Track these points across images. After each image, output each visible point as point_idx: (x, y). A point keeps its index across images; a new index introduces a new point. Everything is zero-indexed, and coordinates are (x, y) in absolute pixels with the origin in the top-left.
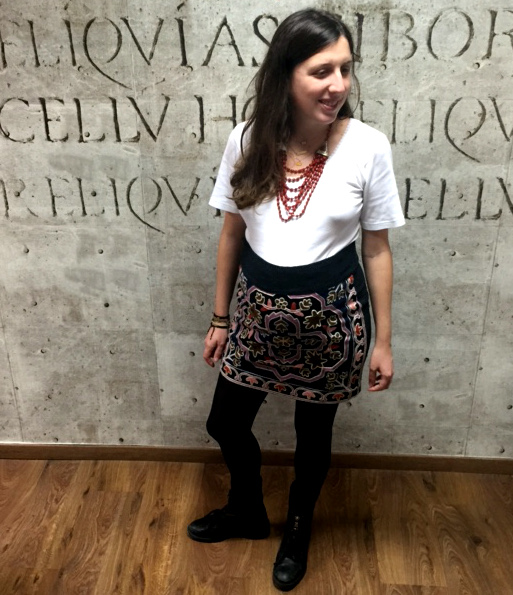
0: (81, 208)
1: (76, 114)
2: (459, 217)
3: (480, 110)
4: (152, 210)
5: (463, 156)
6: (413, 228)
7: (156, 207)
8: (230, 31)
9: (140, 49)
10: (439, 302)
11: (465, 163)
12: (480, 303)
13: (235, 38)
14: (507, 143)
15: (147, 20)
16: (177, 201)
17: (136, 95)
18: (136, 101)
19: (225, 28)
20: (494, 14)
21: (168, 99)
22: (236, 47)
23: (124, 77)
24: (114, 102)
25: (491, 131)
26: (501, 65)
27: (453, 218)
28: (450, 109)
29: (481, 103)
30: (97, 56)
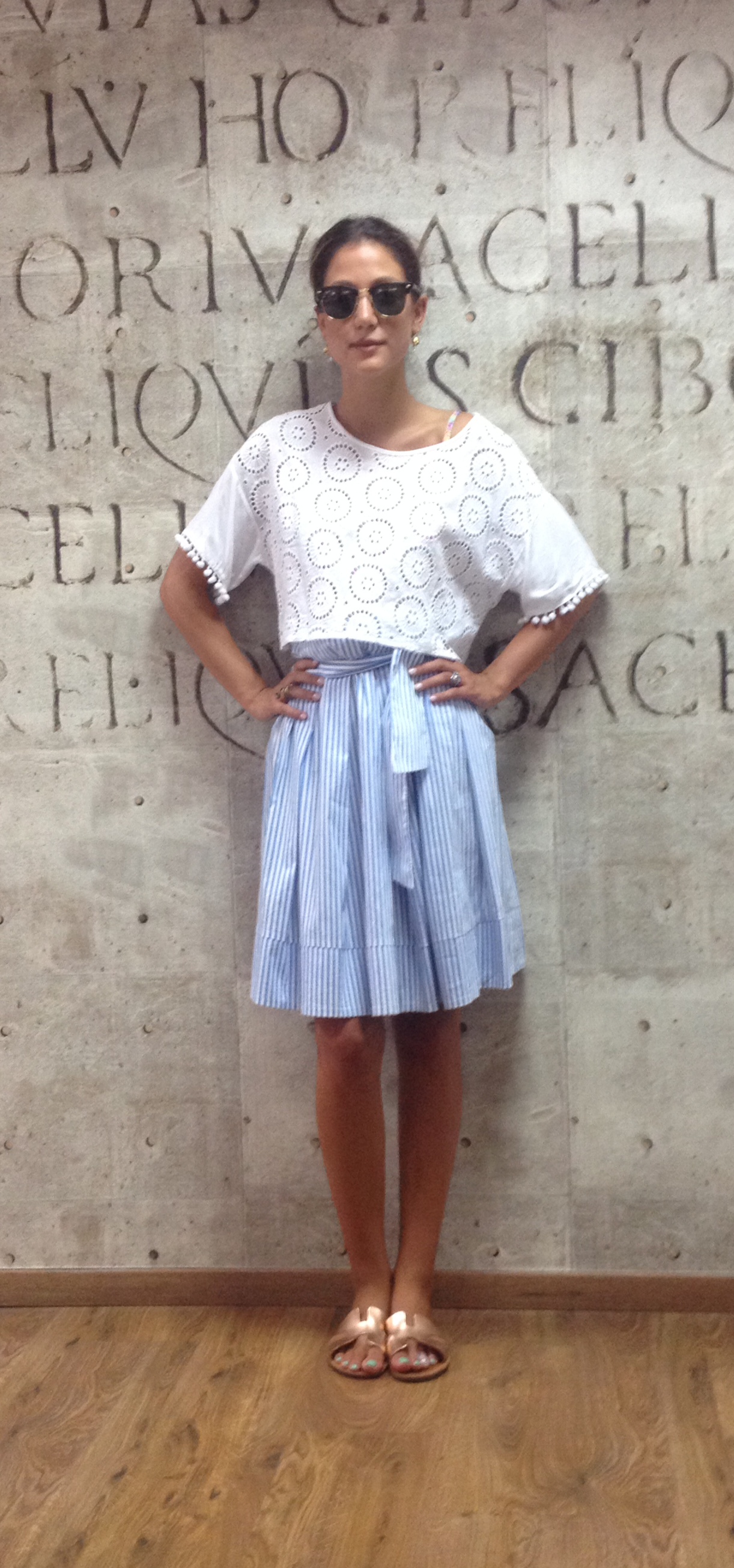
0: (107, 712)
1: (112, 534)
9: (231, 413)
15: (245, 364)
23: (201, 464)
24: (182, 508)
30: (157, 429)
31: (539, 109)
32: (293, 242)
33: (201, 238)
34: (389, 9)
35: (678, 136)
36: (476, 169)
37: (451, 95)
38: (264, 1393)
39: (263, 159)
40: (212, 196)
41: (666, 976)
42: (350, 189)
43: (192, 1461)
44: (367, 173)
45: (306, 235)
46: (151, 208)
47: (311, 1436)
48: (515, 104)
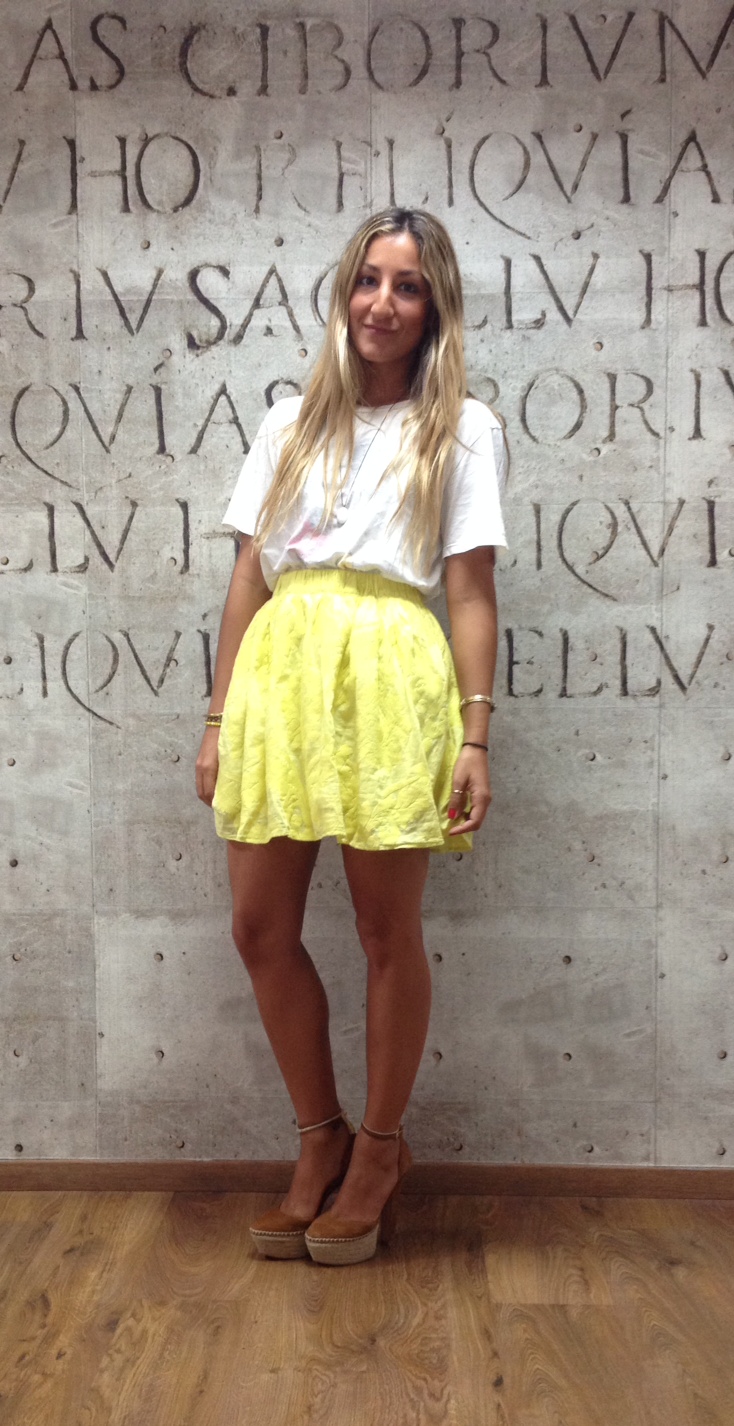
2: (595, 693)
3: (608, 519)
4: (102, 688)
5: (590, 591)
6: (523, 713)
7: (109, 680)
8: (231, 403)
9: (95, 428)
10: (577, 846)
11: (595, 601)
12: (647, 848)
13: (239, 414)
14: (655, 570)
15: (108, 386)
16: (143, 672)
17: (86, 497)
18: (85, 508)
19: (223, 398)
20: (613, 378)
21: (134, 504)
22: (239, 426)
23: (68, 472)
24: (51, 510)
25: (628, 550)
26: (632, 452)
27: (585, 695)
28: (564, 519)
29: (608, 508)
30: (30, 440)
31: (364, 176)
32: (152, 281)
33: (71, 275)
34: (238, 84)
35: (481, 204)
36: (309, 225)
37: (289, 160)
38: (108, 1267)
39: (126, 209)
40: (81, 239)
41: (457, 917)
42: (201, 238)
43: (44, 1326)
44: (216, 225)
45: (163, 277)
46: (27, 249)
47: (145, 1303)
48: (344, 170)
